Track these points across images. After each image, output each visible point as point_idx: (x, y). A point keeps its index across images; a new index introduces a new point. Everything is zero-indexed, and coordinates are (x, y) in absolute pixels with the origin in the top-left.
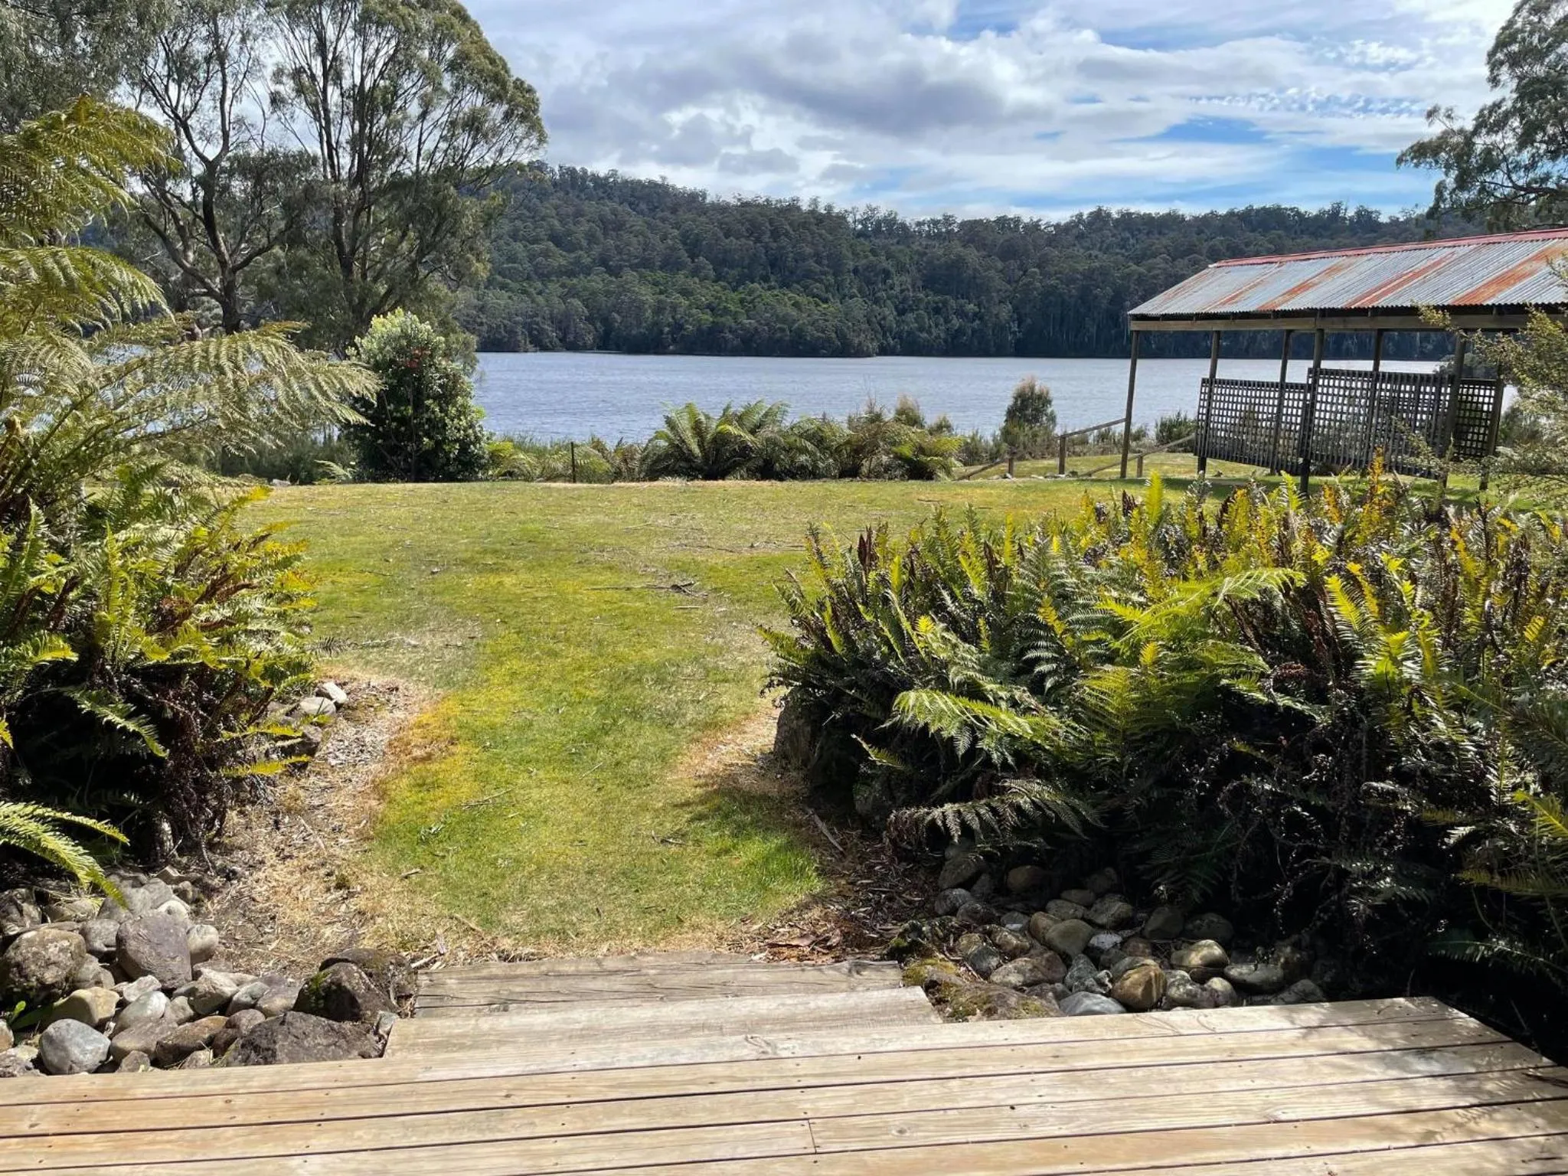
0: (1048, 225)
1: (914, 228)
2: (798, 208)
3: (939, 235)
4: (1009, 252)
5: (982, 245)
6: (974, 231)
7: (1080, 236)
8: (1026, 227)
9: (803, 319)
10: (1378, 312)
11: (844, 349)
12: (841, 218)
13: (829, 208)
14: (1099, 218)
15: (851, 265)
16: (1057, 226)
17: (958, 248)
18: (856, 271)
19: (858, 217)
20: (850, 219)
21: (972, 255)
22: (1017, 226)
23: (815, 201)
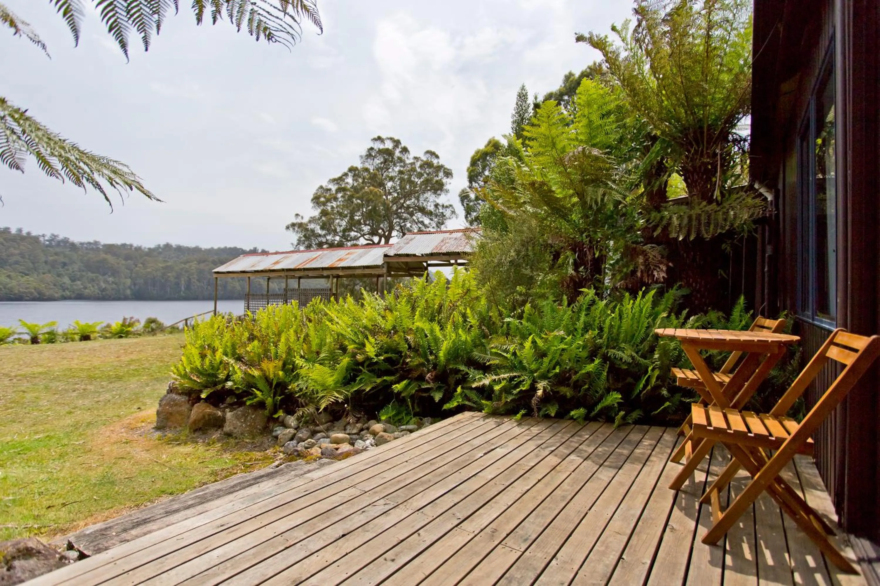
0: (145, 248)
1: (78, 245)
2: (10, 232)
3: (92, 249)
4: (127, 258)
5: (114, 254)
6: (110, 249)
7: (160, 253)
8: (136, 248)
9: (14, 283)
10: (305, 269)
11: (41, 297)
12: (36, 239)
13: (29, 233)
14: (168, 246)
15: (43, 259)
16: (149, 249)
17: (103, 256)
18: (46, 262)
19: (46, 238)
20: (41, 239)
21: (110, 259)
22: (131, 248)
23: (20, 230)
